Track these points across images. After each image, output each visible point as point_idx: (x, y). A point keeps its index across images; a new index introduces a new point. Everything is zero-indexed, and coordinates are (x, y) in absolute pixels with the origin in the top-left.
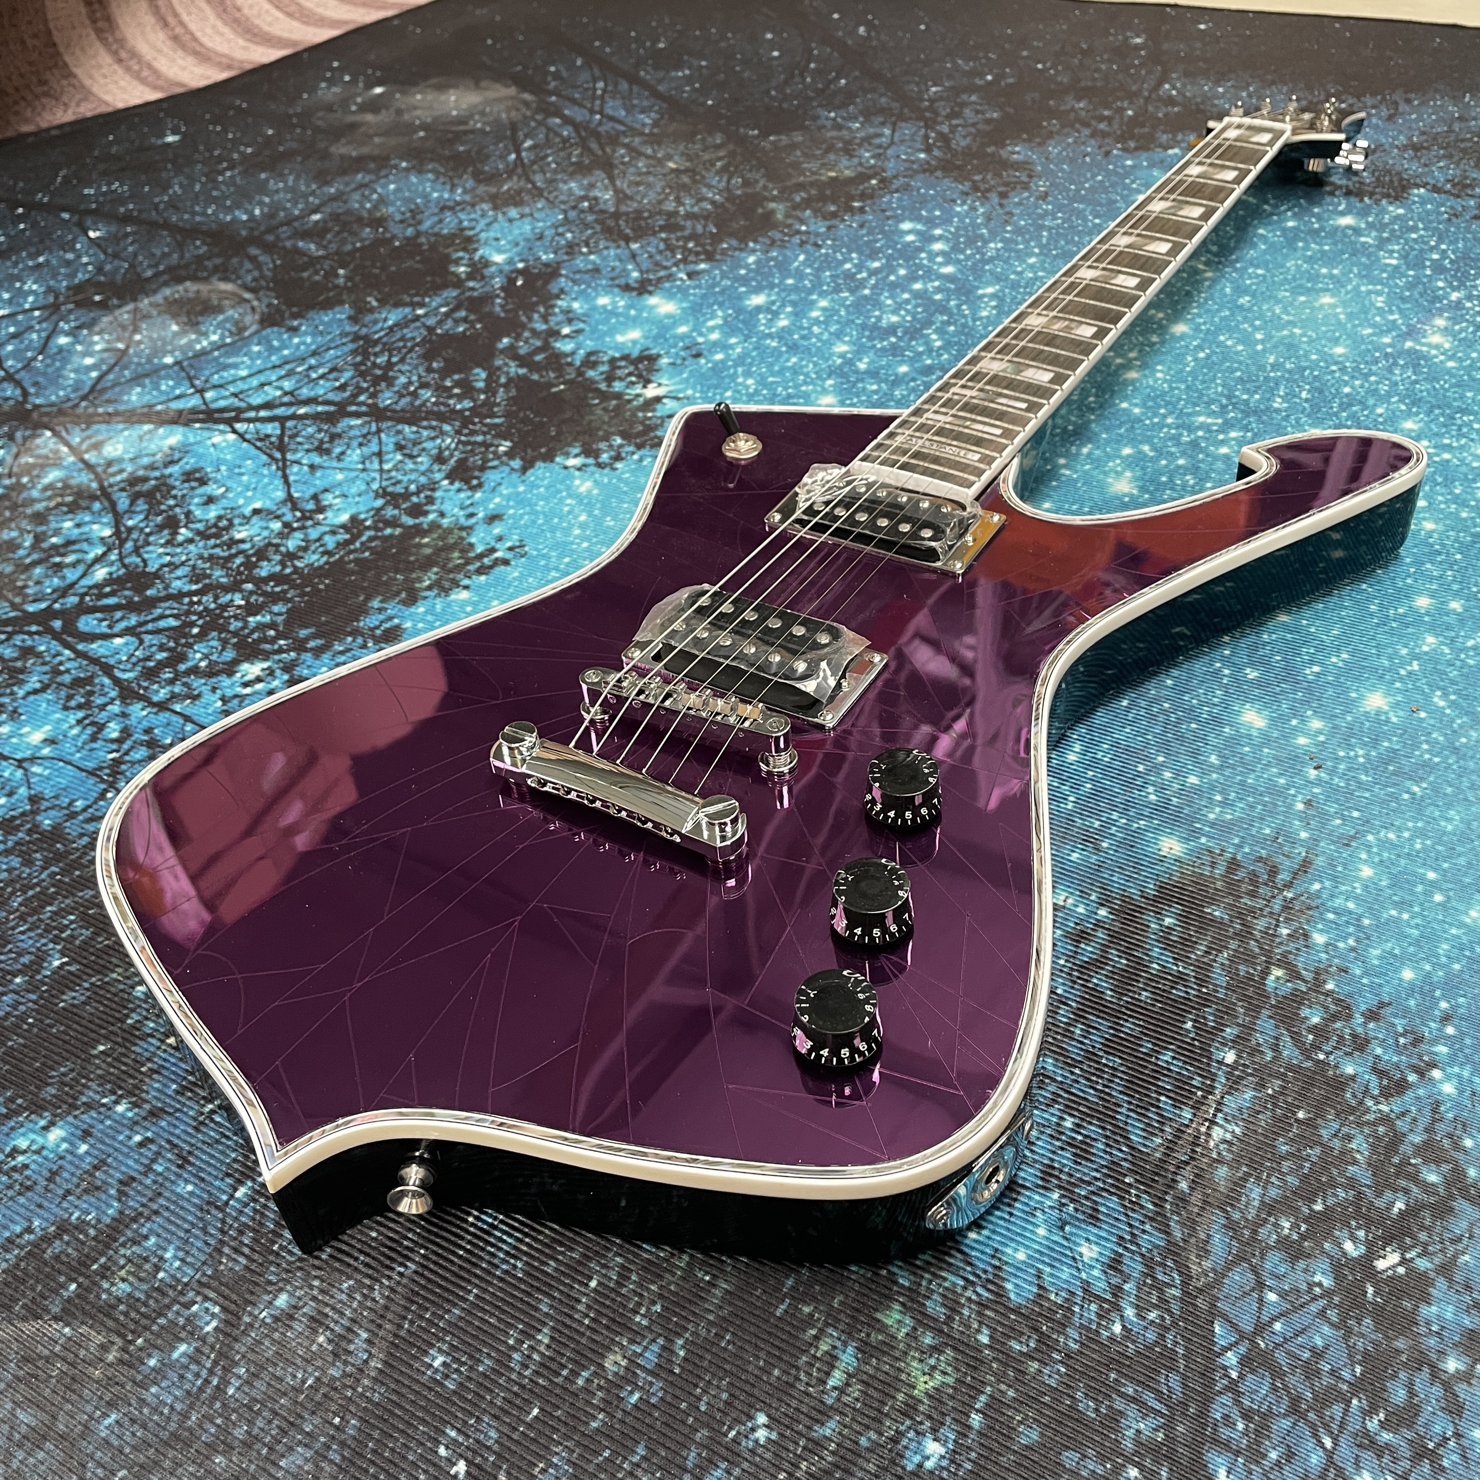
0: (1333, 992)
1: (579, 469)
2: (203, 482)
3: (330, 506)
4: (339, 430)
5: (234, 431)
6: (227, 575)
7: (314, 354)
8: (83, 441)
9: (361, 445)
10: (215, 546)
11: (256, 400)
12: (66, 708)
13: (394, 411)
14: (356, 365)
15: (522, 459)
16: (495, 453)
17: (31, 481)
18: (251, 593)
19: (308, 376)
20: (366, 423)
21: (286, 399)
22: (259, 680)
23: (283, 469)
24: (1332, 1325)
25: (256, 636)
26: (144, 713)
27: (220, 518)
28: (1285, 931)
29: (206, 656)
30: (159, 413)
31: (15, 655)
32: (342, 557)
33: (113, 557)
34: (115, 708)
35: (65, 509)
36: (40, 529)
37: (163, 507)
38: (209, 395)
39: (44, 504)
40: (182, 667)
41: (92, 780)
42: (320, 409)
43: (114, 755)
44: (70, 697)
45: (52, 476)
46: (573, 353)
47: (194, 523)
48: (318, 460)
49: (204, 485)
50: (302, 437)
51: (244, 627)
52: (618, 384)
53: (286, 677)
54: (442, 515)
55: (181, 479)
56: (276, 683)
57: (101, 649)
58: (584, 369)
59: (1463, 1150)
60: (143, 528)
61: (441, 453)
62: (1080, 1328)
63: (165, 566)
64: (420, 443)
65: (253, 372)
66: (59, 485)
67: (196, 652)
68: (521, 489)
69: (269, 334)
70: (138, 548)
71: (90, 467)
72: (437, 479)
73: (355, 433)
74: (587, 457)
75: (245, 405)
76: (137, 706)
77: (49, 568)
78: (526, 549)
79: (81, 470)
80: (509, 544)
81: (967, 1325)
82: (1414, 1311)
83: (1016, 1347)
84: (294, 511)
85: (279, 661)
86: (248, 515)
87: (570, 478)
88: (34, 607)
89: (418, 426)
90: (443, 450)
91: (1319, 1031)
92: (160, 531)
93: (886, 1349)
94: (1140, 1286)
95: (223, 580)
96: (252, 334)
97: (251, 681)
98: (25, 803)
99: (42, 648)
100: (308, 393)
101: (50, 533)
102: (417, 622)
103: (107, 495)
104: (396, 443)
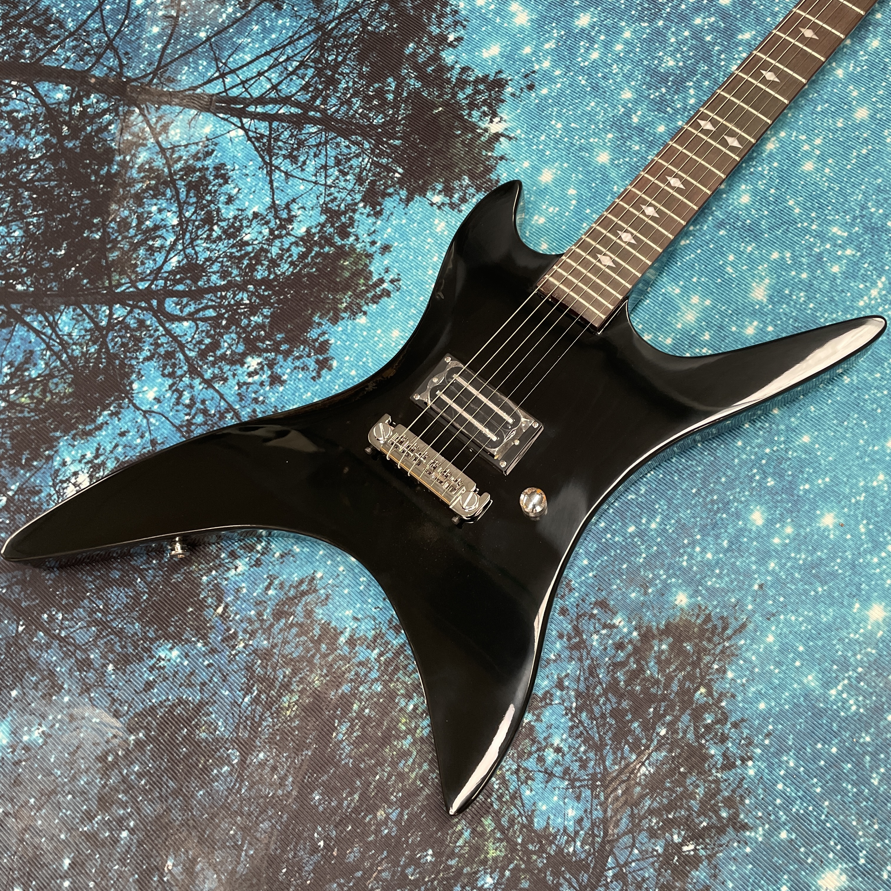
0: (723, 707)
1: (439, 208)
2: (226, 179)
3: (296, 216)
4: (302, 137)
5: (242, 127)
6: (240, 275)
7: (292, 42)
8: (157, 121)
9: (315, 156)
10: (233, 246)
11: (256, 93)
12: (163, 375)
13: (337, 121)
14: (316, 61)
15: (408, 190)
16: (392, 178)
17: (131, 159)
18: (253, 293)
19: (286, 69)
20: (320, 131)
21: (273, 95)
22: (256, 372)
23: (270, 174)
24: (655, 870)
25: (254, 334)
26: (201, 387)
27: (235, 218)
28: (716, 666)
29: (230, 346)
30: (199, 96)
31: (135, 325)
32: (301, 269)
33: (180, 247)
34: (186, 380)
35: (151, 192)
36: (140, 210)
37: (204, 202)
38: (228, 80)
39: (141, 185)
40: (218, 353)
41: (179, 434)
42: (294, 110)
43: (187, 417)
44: (165, 367)
45: (143, 156)
46: (453, 67)
47: (221, 221)
48: (290, 168)
49: (226, 182)
50: (281, 141)
51: (249, 325)
52: (475, 113)
53: (269, 373)
54: (357, 239)
55: (214, 173)
56: (265, 377)
57: (178, 329)
58: (457, 89)
59: (743, 804)
60: (195, 221)
61: (361, 172)
62: (557, 846)
63: (207, 260)
64: (350, 159)
65: (254, 57)
66: (147, 167)
67: (225, 341)
68: (404, 221)
69: (264, 10)
70: (193, 240)
71: (163, 150)
72: (356, 201)
73: (312, 141)
74: (446, 195)
75: (249, 96)
76: (197, 381)
77: (147, 250)
78: (401, 283)
79: (158, 153)
80: (391, 277)
81: (515, 833)
82: (689, 872)
83: (531, 847)
84: (275, 219)
85: (266, 358)
86: (251, 218)
87: (433, 215)
88: (142, 286)
89: (350, 140)
90: (362, 170)
91: (708, 728)
92: (203, 226)
93: (482, 835)
94: (586, 833)
95: (237, 278)
96: (253, 9)
97: (252, 372)
98: (149, 445)
99: (148, 323)
100: (286, 89)
101: (145, 216)
102: (337, 339)
103: (173, 181)
104: (336, 157)
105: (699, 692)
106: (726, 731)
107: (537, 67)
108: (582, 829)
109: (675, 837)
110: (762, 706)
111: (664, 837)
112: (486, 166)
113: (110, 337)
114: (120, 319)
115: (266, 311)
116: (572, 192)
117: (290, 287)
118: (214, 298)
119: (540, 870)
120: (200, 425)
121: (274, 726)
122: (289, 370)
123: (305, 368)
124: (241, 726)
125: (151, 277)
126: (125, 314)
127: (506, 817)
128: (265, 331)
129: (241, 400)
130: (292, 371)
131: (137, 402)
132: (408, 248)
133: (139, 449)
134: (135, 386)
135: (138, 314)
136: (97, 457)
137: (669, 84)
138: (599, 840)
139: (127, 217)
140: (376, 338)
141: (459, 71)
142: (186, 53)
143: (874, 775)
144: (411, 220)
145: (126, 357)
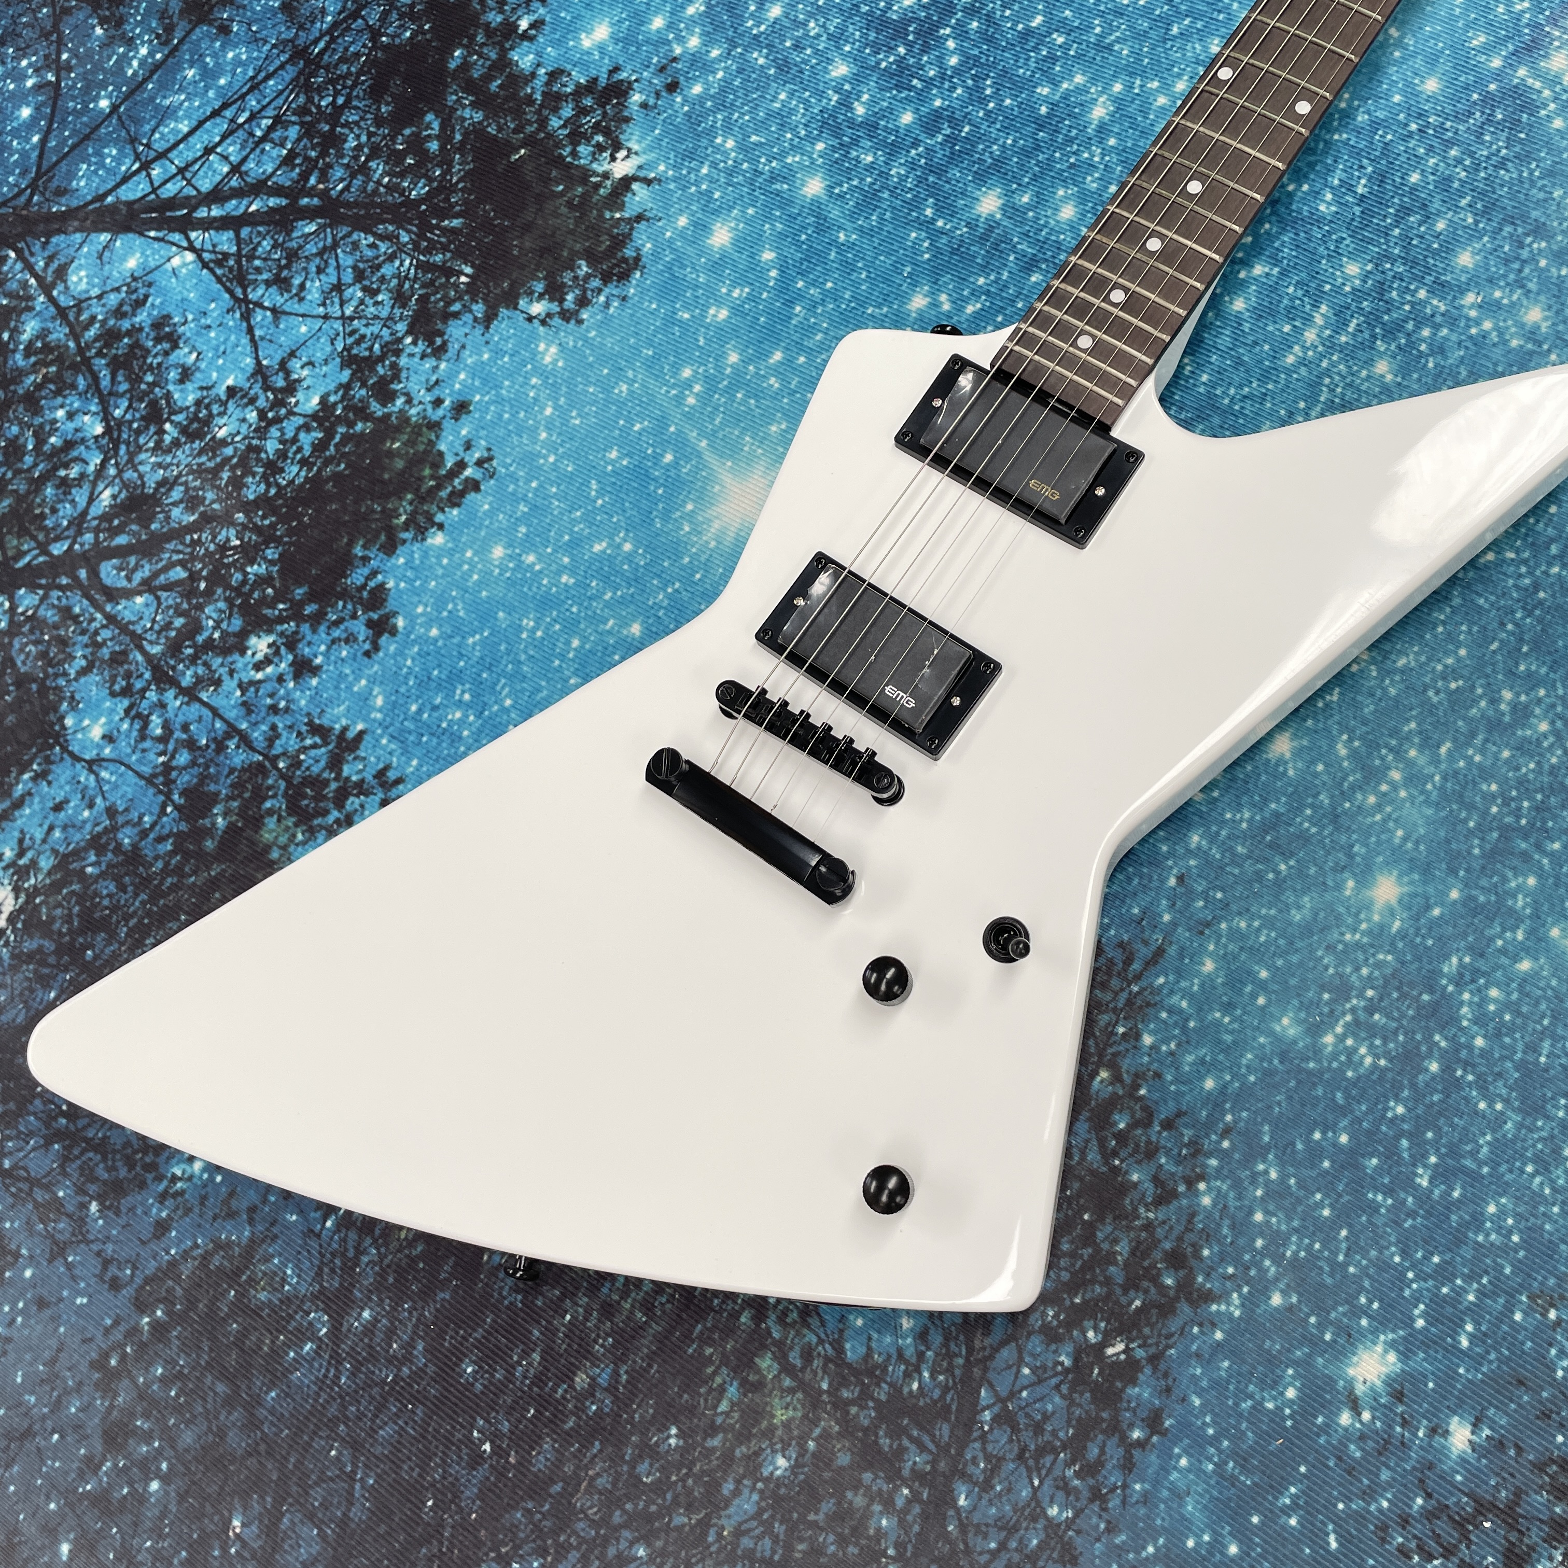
0: (1143, 1097)
1: (543, 323)
2: (174, 341)
3: (299, 381)
4: (294, 244)
5: (191, 248)
6: (218, 500)
7: (255, 85)
8: (47, 265)
9: (320, 271)
10: (201, 452)
11: (205, 184)
12: (113, 694)
13: (348, 205)
14: (301, 111)
15: (485, 300)
16: (456, 285)
17: (11, 337)
18: (244, 527)
19: (252, 134)
20: (322, 228)
21: (235, 182)
22: (267, 661)
23: (246, 316)
24: (1063, 1397)
25: (256, 595)
26: (178, 703)
27: (198, 403)
28: (1121, 1030)
29: (218, 623)
30: (111, 209)
31: (56, 618)
32: (320, 470)
33: (112, 471)
34: (152, 695)
35: (52, 387)
36: (38, 421)
37: (143, 386)
38: (156, 172)
39: (32, 378)
40: (200, 639)
41: (151, 791)
42: (273, 202)
43: (162, 759)
44: (113, 679)
45: (30, 328)
46: (533, 75)
47: (175, 413)
48: (279, 300)
49: (175, 346)
50: (259, 258)
51: (244, 582)
52: (584, 150)
53: (290, 657)
54: (409, 401)
55: (152, 335)
56: (283, 665)
57: (127, 612)
58: (545, 112)
59: (1200, 1258)
60: (131, 422)
61: (401, 285)
62: (890, 1385)
63: (160, 484)
64: (379, 267)
65: (194, 123)
66: (39, 344)
67: (209, 617)
68: (486, 356)
69: (199, 40)
70: (131, 456)
71: (62, 312)
72: (400, 335)
73: (311, 249)
74: (551, 300)
75: (194, 193)
76: (170, 694)
77: (58, 487)
78: (494, 463)
79: (53, 319)
80: (477, 455)
81: (815, 1373)
82: (1122, 1390)
83: (846, 1394)
84: (265, 391)
85: (282, 634)
86: (224, 398)
87: (535, 337)
88: (57, 549)
89: (375, 234)
90: (402, 279)
91: (1121, 1137)
92: (147, 428)
93: (758, 1386)
94: (937, 1354)
95: (216, 506)
96: (181, 41)
97: (261, 662)
98: (105, 817)
99: (77, 610)
100: (256, 169)
101: (47, 428)
102: (399, 579)
103: (87, 362)
104: (355, 268)
105: (1098, 1079)
106: (1154, 1139)
107: (678, 51)
108: (928, 1349)
109: (1091, 1334)
110: (1209, 1084)
111: (1071, 1337)
112: (613, 237)
113: (17, 645)
114: (30, 613)
115: (271, 554)
116: (768, 256)
117: (306, 504)
118: (180, 547)
119: (866, 1430)
120: (185, 768)
121: (381, 1261)
122: (323, 648)
123: (350, 639)
124: (326, 1270)
125: (71, 532)
126: (37, 602)
127: (797, 1348)
128: (273, 587)
129: (249, 712)
130: (329, 648)
131: (75, 748)
132: (499, 401)
133: (88, 827)
134: (69, 722)
135: (59, 598)
136: (21, 854)
137: (911, 38)
138: (960, 1361)
139: (17, 437)
140: (466, 567)
141: (544, 79)
142: (81, 142)
143: (1420, 1171)
144: (498, 353)
145: (47, 676)
